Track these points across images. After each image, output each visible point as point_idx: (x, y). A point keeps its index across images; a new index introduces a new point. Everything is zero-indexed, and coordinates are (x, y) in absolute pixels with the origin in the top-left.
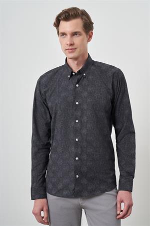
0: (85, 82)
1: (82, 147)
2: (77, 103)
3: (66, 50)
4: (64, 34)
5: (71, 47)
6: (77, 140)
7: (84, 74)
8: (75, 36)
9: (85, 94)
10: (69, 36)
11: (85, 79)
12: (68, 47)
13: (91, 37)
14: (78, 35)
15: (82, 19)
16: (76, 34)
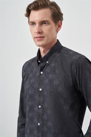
0: (48, 69)
1: (42, 132)
2: (41, 90)
3: (35, 38)
4: (33, 23)
5: (39, 35)
6: (39, 124)
7: (47, 62)
8: (44, 25)
9: (47, 81)
10: (37, 25)
11: (48, 67)
12: (36, 35)
13: (60, 26)
14: (47, 24)
15: (51, 9)
16: (45, 23)
